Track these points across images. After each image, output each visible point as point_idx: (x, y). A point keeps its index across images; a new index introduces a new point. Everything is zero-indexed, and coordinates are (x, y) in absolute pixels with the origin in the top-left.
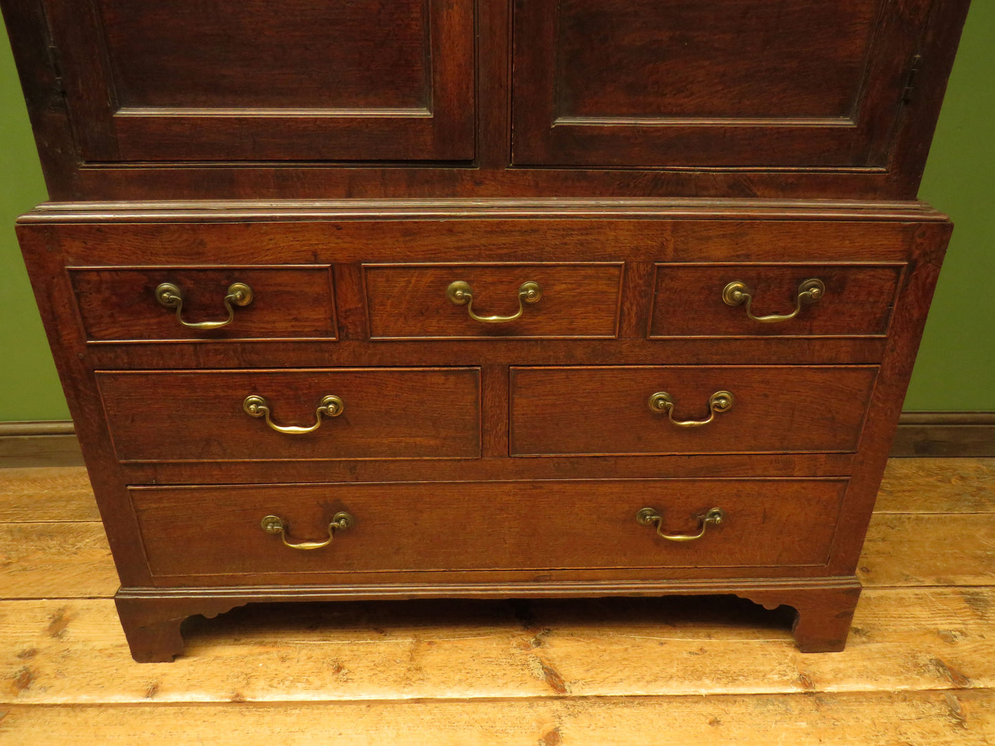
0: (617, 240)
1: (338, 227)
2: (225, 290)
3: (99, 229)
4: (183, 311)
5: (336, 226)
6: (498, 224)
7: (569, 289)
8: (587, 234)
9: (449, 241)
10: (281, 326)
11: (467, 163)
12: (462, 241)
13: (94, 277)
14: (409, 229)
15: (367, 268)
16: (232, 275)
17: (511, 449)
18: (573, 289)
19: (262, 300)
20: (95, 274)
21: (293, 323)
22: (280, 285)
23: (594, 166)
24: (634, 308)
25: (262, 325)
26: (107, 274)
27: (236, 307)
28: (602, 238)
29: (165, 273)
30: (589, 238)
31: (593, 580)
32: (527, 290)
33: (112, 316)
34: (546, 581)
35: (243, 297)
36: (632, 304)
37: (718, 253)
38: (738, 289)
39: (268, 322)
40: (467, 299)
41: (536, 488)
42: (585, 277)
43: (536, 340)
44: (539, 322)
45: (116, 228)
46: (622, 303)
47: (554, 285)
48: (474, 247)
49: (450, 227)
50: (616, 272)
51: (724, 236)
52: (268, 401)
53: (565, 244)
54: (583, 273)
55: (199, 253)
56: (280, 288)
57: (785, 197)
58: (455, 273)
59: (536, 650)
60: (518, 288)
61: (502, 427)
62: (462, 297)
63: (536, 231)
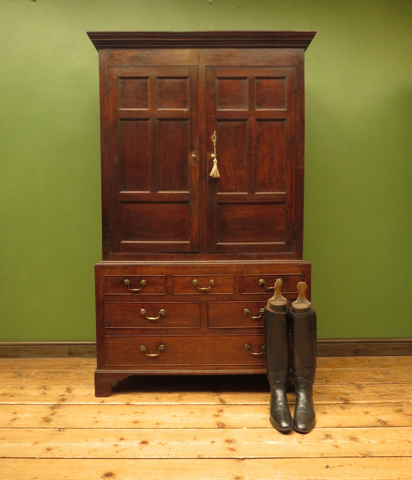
0: (232, 270)
1: (168, 267)
2: (140, 281)
3: (114, 267)
4: (130, 286)
5: (167, 267)
6: (204, 266)
9: (193, 270)
10: (152, 290)
11: (198, 253)
12: (196, 270)
13: (110, 278)
14: (184, 267)
15: (174, 276)
16: (142, 278)
17: (208, 326)
18: (223, 281)
19: (148, 284)
21: (155, 290)
22: (153, 280)
23: (226, 253)
24: (238, 286)
25: (147, 290)
26: (113, 277)
27: (142, 286)
28: (228, 269)
29: (127, 277)
30: (225, 269)
31: (233, 369)
32: (211, 281)
33: (112, 287)
34: (219, 369)
35: (144, 283)
36: (237, 285)
37: (256, 273)
38: (262, 281)
39: (149, 290)
40: (197, 283)
41: (215, 338)
42: (225, 278)
43: (214, 295)
44: (214, 290)
45: (117, 266)
46: (234, 285)
47: (218, 280)
48: (198, 271)
49: (193, 267)
50: (232, 277)
51: (257, 268)
52: (146, 310)
53: (220, 270)
55: (135, 272)
57: (271, 260)
58: (194, 278)
59: (218, 396)
60: (209, 281)
61: (206, 319)
62: (196, 283)
63: (213, 268)
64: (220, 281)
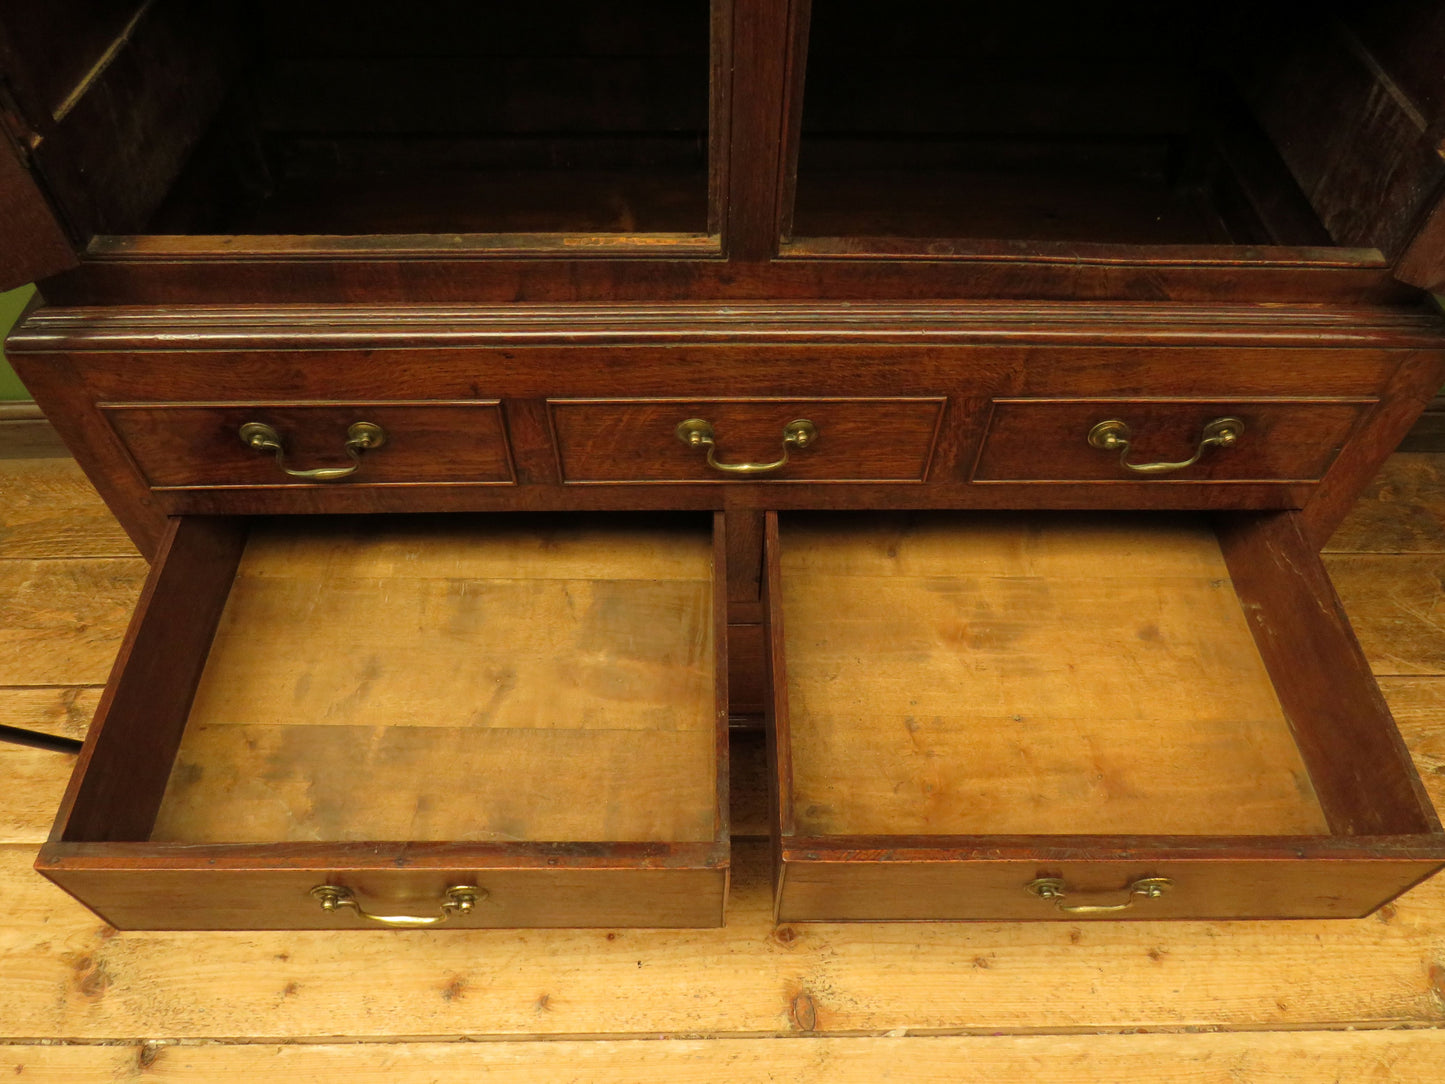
0: (938, 370)
1: (507, 355)
2: (345, 433)
4: (286, 458)
5: (505, 354)
6: (757, 351)
7: (859, 428)
8: (894, 364)
9: (680, 372)
10: (431, 469)
12: (700, 372)
13: (144, 417)
14: (618, 357)
15: (553, 405)
16: (351, 415)
18: (868, 428)
19: (399, 440)
20: (144, 413)
22: (422, 424)
24: (954, 449)
25: (404, 468)
26: (162, 415)
27: (363, 453)
28: (916, 368)
29: (250, 411)
30: (896, 368)
32: (796, 429)
35: (372, 439)
36: (951, 445)
37: (1091, 388)
38: (1112, 431)
39: (412, 466)
40: (707, 446)
42: (885, 415)
43: (806, 485)
44: (812, 465)
46: (937, 445)
47: (837, 423)
48: (717, 379)
49: (682, 354)
50: (933, 409)
53: (859, 376)
54: (883, 410)
55: (297, 387)
56: (426, 428)
58: (689, 410)
63: (811, 360)
64: (851, 425)
